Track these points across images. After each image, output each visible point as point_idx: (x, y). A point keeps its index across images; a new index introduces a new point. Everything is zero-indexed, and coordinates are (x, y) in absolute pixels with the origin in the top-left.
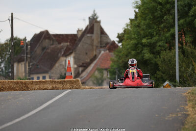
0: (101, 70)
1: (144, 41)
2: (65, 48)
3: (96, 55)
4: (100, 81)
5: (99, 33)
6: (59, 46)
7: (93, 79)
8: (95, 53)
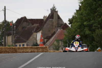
0: (58, 41)
1: (85, 23)
2: (36, 27)
3: (55, 32)
4: (57, 47)
5: (57, 18)
6: (33, 26)
7: (53, 46)
8: (54, 30)
